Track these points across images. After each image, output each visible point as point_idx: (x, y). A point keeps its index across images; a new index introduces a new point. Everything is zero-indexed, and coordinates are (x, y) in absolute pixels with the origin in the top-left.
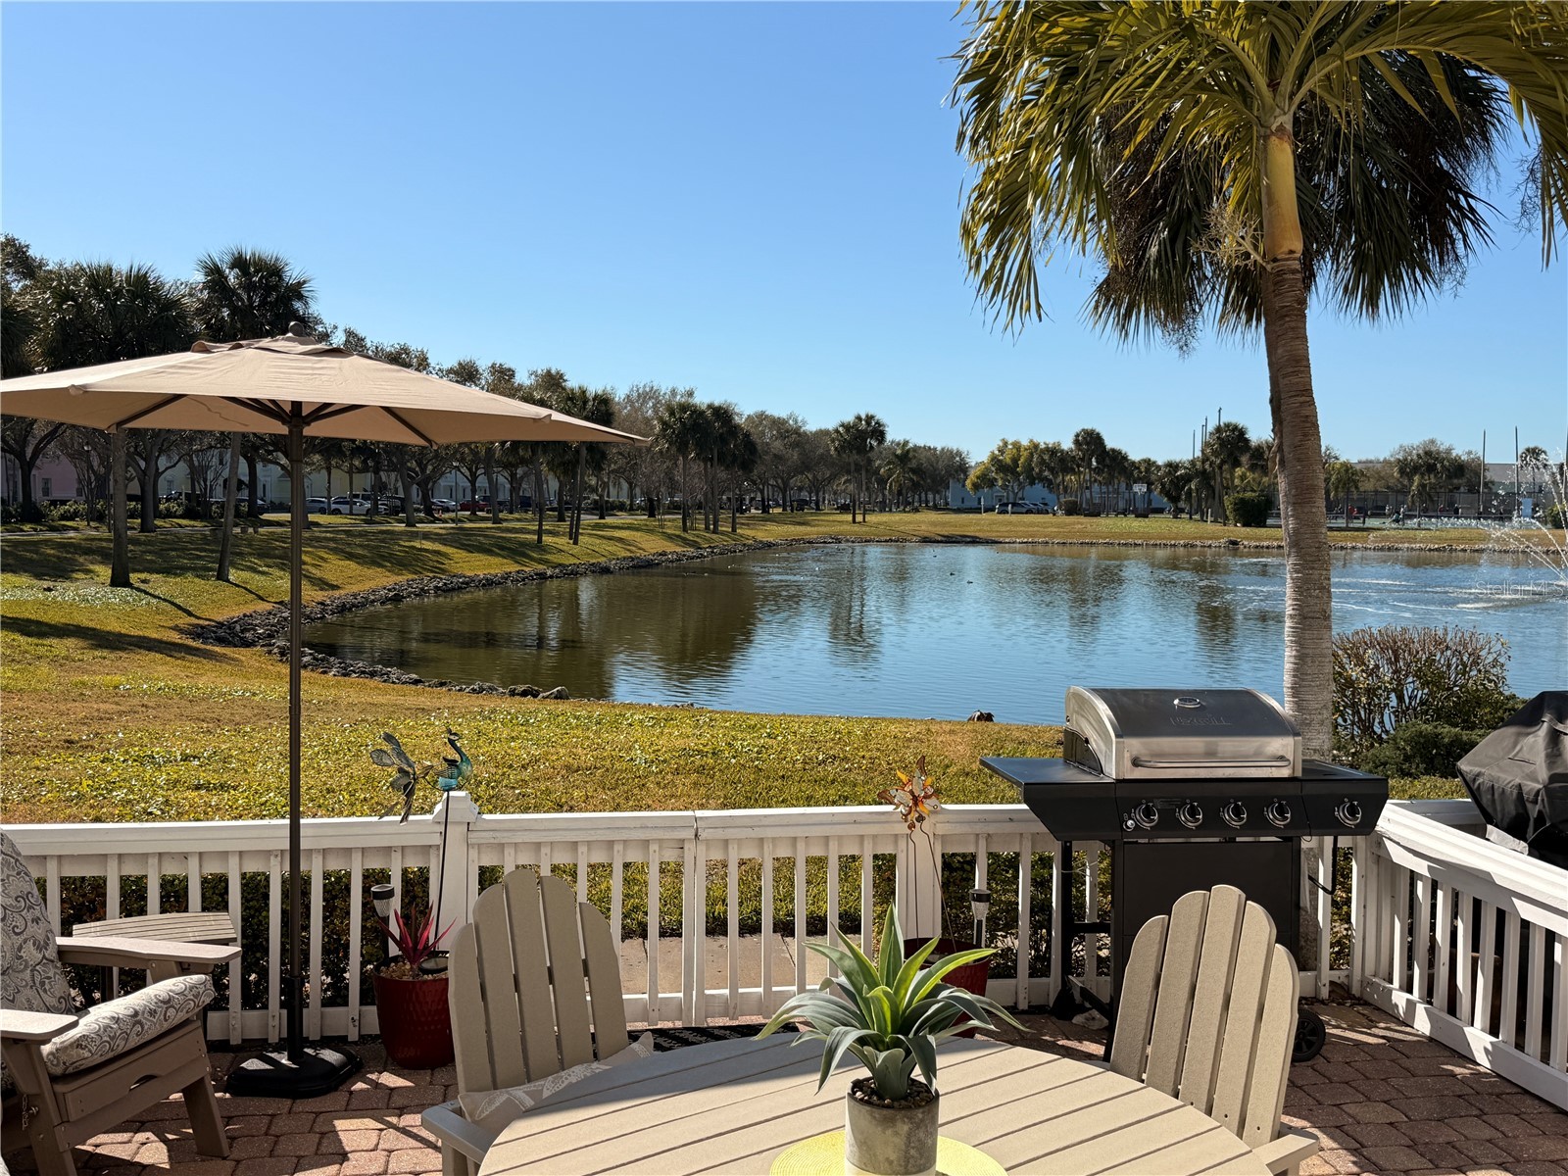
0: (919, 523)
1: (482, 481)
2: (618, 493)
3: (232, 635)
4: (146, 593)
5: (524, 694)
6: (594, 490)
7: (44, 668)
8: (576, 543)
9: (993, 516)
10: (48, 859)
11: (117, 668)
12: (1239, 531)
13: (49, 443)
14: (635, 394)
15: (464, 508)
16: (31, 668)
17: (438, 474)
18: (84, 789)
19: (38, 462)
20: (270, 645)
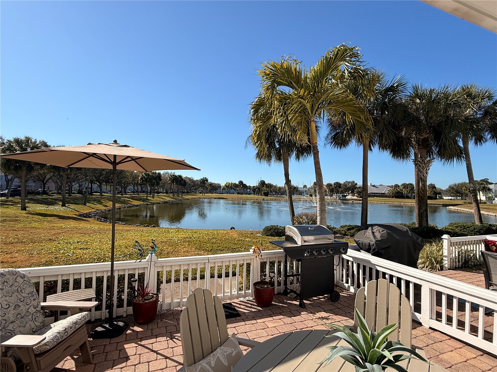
0: (214, 195)
1: (136, 188)
2: (161, 190)
3: (88, 216)
4: (69, 208)
5: (146, 226)
6: (156, 189)
7: (45, 223)
8: (154, 198)
9: (226, 194)
10: (41, 277)
11: (62, 223)
12: (264, 197)
13: (49, 180)
14: (164, 173)
15: (132, 192)
16: (42, 223)
17: (127, 186)
18: (53, 250)
19: (47, 183)
20: (95, 217)
